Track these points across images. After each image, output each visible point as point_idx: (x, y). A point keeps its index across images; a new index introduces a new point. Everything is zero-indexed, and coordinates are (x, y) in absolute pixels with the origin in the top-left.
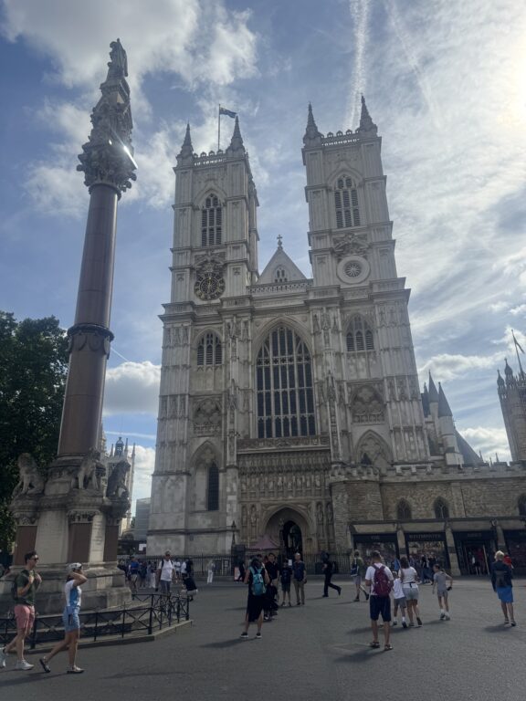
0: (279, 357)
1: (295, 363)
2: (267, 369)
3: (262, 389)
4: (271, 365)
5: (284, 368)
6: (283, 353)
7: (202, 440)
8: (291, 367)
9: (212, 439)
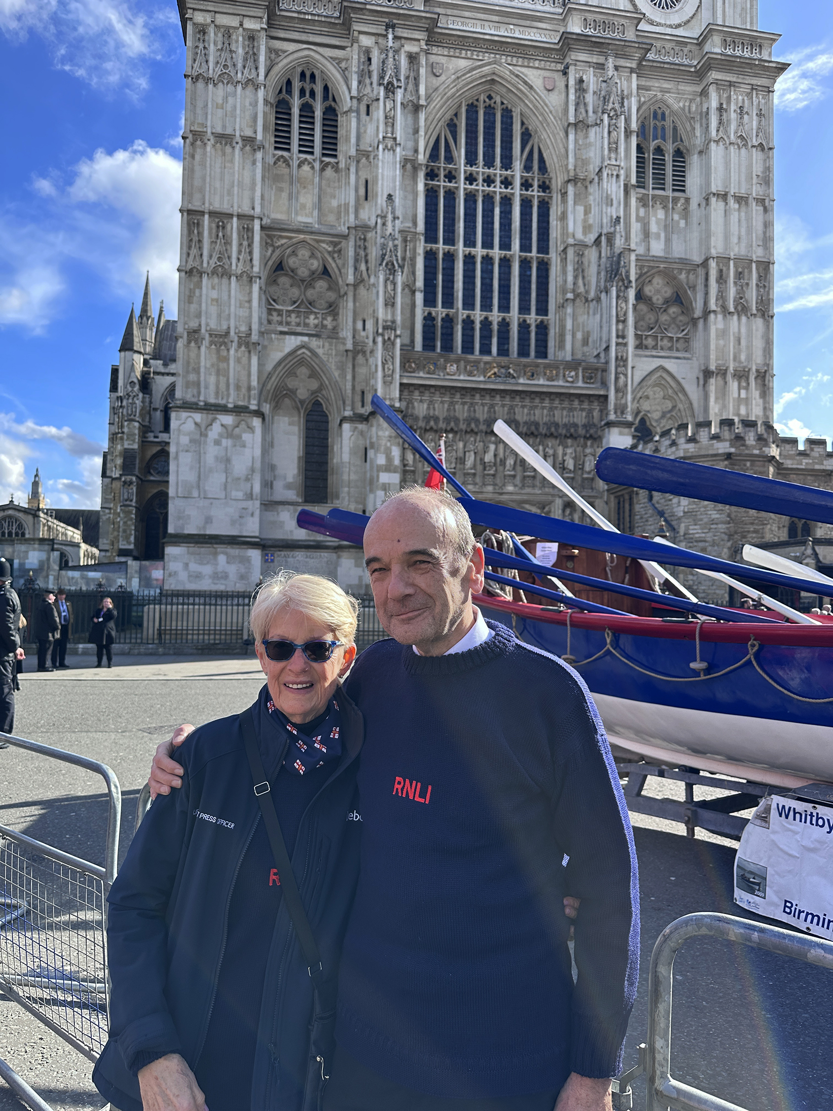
0: (480, 170)
1: (517, 191)
2: (451, 195)
3: (436, 241)
4: (462, 186)
5: (489, 199)
6: (489, 163)
7: (292, 342)
8: (507, 201)
9: (314, 343)
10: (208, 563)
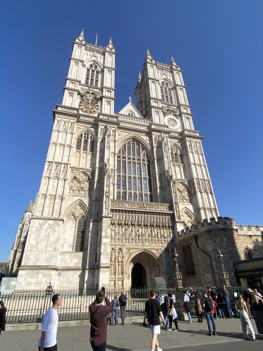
1: (141, 162)
3: (120, 173)
4: (127, 160)
5: (134, 163)
6: (134, 155)
7: (76, 198)
8: (138, 164)
9: (83, 199)
10: (35, 277)
